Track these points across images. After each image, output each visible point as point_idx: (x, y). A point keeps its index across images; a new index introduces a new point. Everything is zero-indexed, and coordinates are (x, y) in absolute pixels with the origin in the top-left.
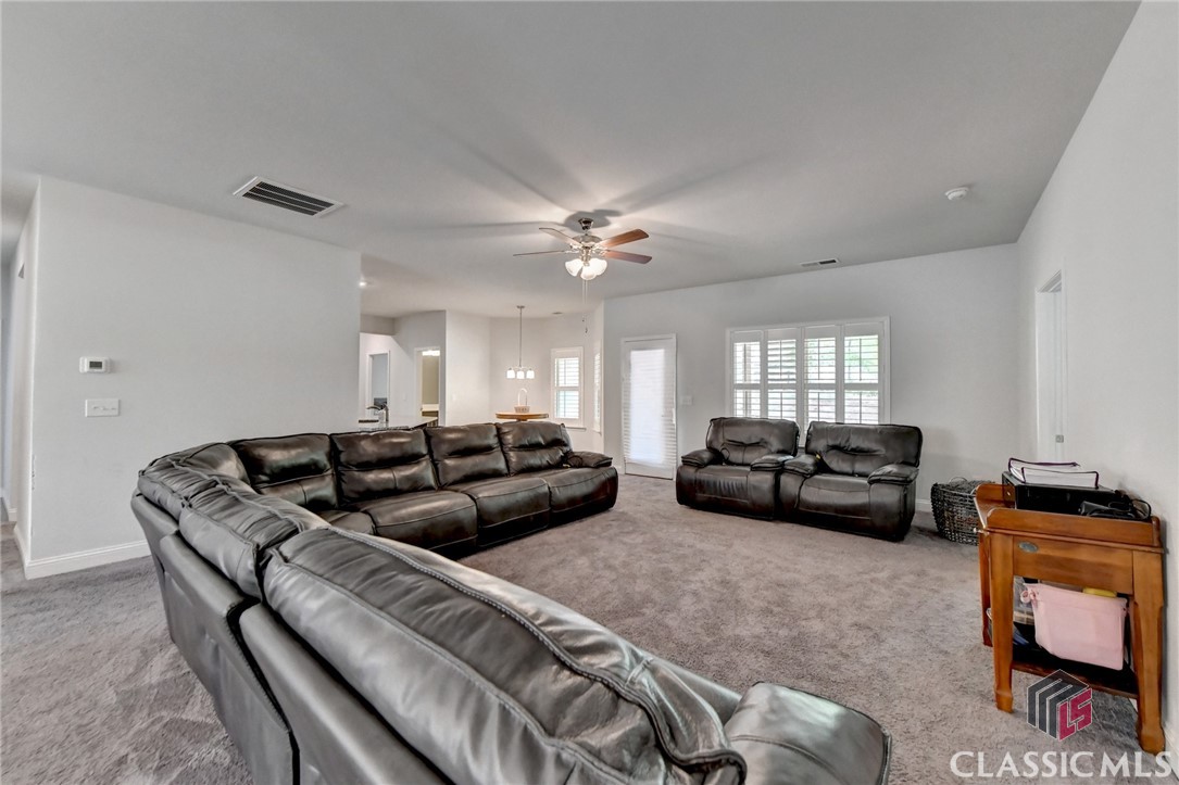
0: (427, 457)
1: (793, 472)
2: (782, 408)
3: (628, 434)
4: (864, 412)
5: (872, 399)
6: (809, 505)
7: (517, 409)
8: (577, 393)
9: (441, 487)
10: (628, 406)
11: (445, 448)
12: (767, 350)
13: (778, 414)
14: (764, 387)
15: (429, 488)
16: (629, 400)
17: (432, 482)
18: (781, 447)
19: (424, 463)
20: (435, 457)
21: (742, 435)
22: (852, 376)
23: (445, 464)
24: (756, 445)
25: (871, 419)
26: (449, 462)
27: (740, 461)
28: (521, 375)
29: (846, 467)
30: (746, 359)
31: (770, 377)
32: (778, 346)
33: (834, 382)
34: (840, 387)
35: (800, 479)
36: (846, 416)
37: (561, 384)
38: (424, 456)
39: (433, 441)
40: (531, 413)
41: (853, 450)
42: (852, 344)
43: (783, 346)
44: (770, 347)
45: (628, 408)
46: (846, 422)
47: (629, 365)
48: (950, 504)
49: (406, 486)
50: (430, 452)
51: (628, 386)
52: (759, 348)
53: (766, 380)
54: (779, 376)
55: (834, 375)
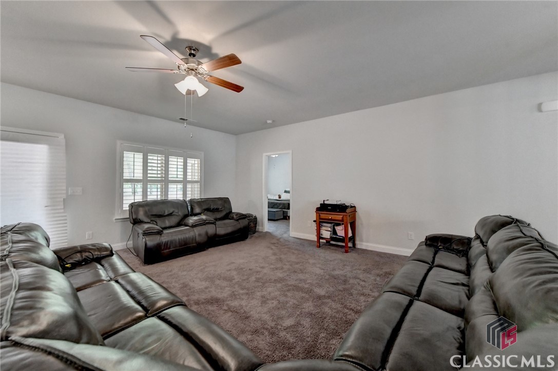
1: (209, 223)
4: (194, 193)
5: (197, 186)
12: (147, 159)
14: (145, 181)
21: (158, 211)
24: (170, 215)
27: (165, 226)
30: (133, 163)
31: (149, 175)
32: (156, 158)
33: (182, 179)
34: (185, 182)
36: (187, 196)
42: (190, 161)
44: (149, 157)
52: (142, 157)
53: (147, 177)
54: (156, 176)
55: (181, 177)
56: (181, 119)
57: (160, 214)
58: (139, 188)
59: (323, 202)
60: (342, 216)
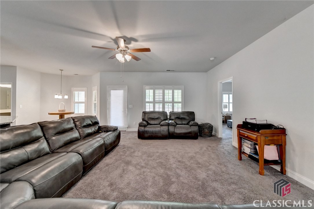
0: (43, 137)
1: (171, 125)
2: (159, 108)
3: (110, 117)
4: (178, 108)
5: (180, 105)
6: (177, 134)
7: (59, 111)
8: (84, 104)
9: (53, 152)
10: (109, 109)
11: (51, 132)
12: (155, 92)
13: (158, 110)
14: (154, 102)
15: (47, 154)
16: (110, 106)
17: (47, 149)
18: (164, 119)
19: (42, 141)
20: (47, 137)
21: (152, 116)
22: (176, 100)
23: (53, 140)
24: (157, 118)
25: (180, 110)
26: (54, 138)
27: (154, 124)
28: (60, 97)
29: (180, 123)
30: (149, 94)
31: (156, 100)
32: (158, 91)
33: (172, 101)
35: (174, 127)
36: (175, 110)
37: (76, 100)
38: (41, 137)
39: (44, 128)
40: (66, 112)
41: (181, 118)
42: (176, 92)
43: (160, 91)
44: (156, 91)
45: (110, 109)
46: (174, 111)
47: (110, 95)
48: (204, 129)
49: (34, 156)
50: (44, 135)
51: (110, 102)
52: (153, 91)
53: (155, 100)
54: (158, 100)
55: (171, 100)
56: (167, 70)
57: (153, 117)
58: (152, 105)
59: (245, 121)
60: (256, 136)
